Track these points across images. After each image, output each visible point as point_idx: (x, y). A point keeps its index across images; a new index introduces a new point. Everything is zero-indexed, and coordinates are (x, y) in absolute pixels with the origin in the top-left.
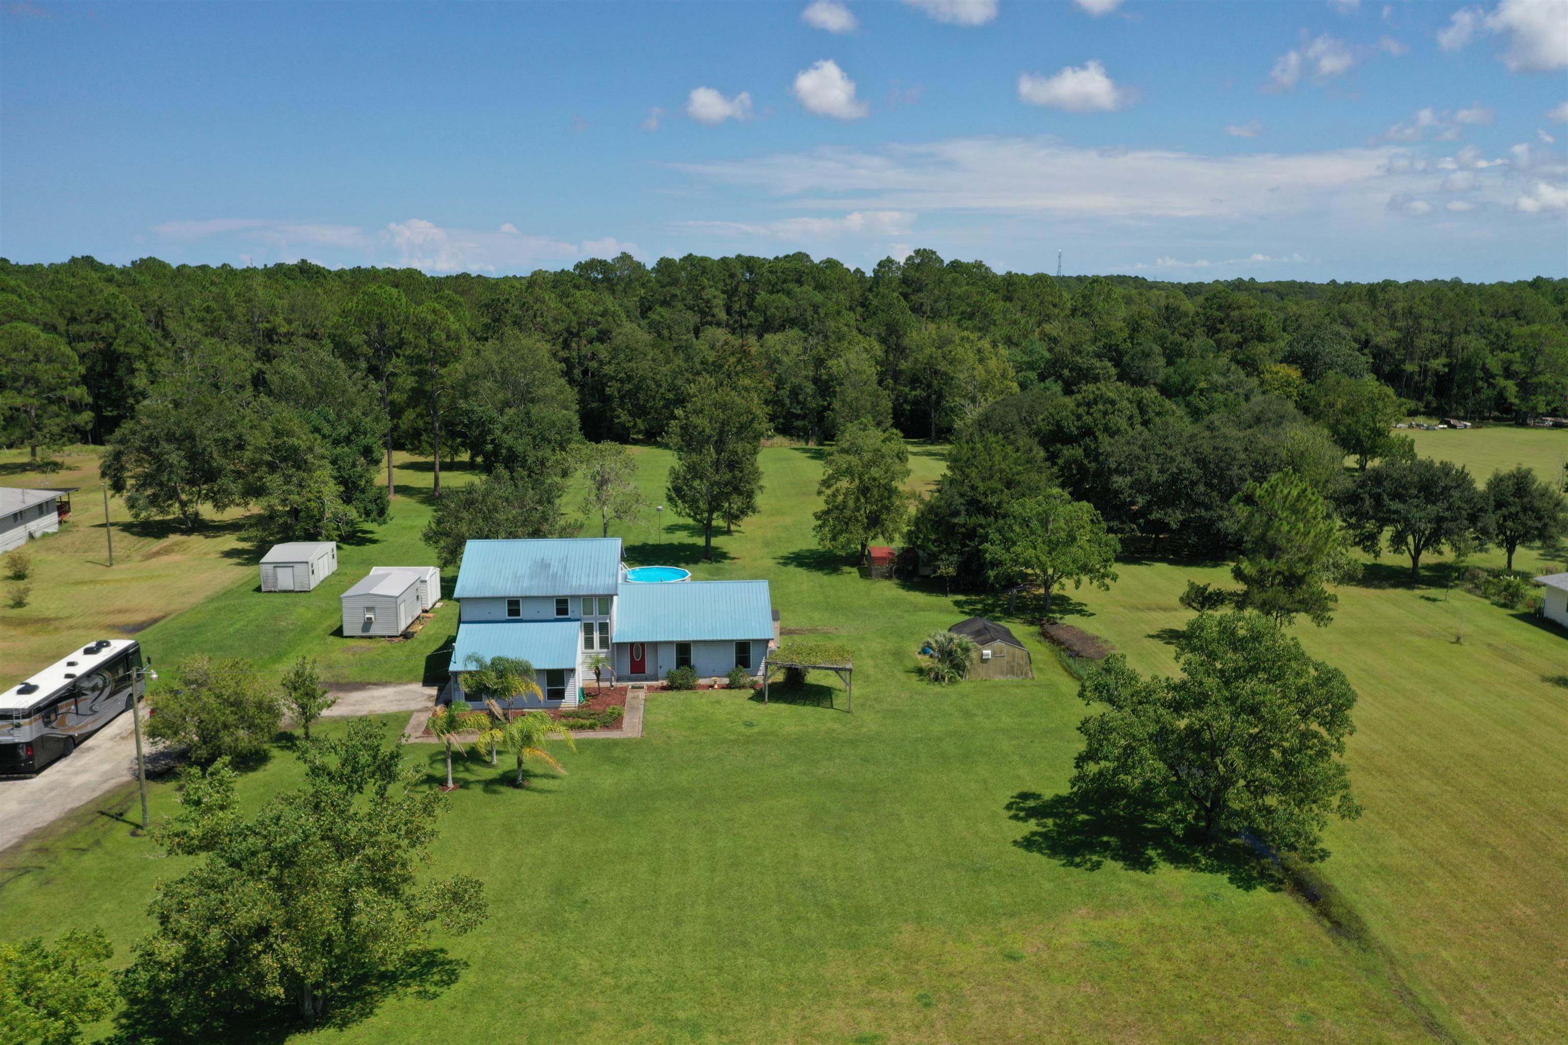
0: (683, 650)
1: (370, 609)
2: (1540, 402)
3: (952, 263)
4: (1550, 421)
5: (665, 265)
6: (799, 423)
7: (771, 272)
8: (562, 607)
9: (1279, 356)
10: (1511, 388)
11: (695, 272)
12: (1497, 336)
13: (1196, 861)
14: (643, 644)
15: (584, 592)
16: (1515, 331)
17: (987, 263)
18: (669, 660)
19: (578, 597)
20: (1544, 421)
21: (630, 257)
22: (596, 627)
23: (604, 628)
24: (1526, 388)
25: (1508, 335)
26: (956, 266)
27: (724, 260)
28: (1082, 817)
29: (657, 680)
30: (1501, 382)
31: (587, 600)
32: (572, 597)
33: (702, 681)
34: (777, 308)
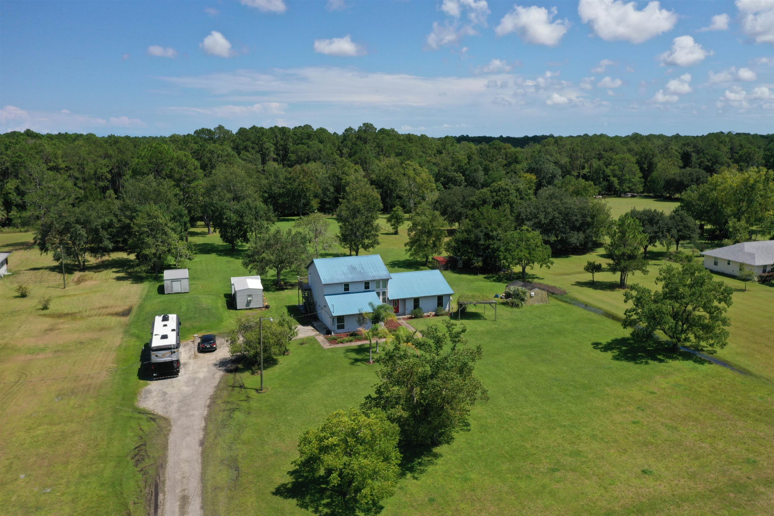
0: (416, 301)
1: (250, 296)
2: (626, 186)
3: (381, 129)
4: (629, 195)
5: (242, 131)
6: (328, 206)
7: (295, 134)
8: (367, 286)
9: (525, 170)
10: (615, 181)
11: (258, 135)
12: (607, 159)
13: (678, 358)
14: (398, 300)
15: (377, 278)
16: (614, 157)
17: (396, 130)
18: (410, 306)
19: (374, 281)
20: (627, 195)
21: (223, 127)
22: (381, 294)
23: (384, 293)
24: (621, 182)
25: (612, 159)
26: (383, 131)
27: (271, 128)
28: (624, 348)
29: (405, 315)
30: (612, 179)
31: (378, 282)
32: (371, 281)
33: (425, 314)
34: (303, 152)
